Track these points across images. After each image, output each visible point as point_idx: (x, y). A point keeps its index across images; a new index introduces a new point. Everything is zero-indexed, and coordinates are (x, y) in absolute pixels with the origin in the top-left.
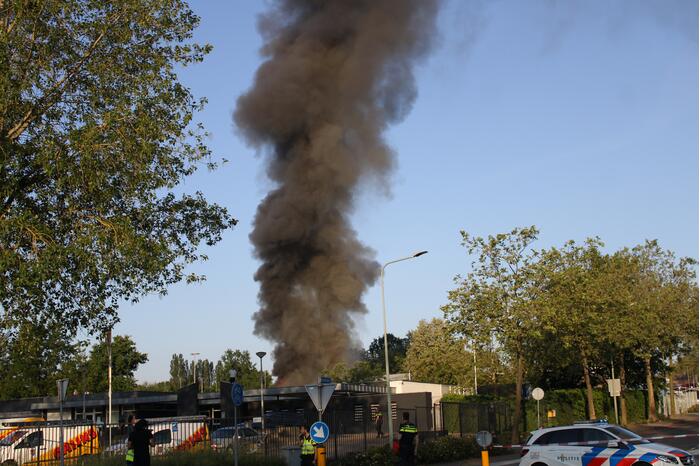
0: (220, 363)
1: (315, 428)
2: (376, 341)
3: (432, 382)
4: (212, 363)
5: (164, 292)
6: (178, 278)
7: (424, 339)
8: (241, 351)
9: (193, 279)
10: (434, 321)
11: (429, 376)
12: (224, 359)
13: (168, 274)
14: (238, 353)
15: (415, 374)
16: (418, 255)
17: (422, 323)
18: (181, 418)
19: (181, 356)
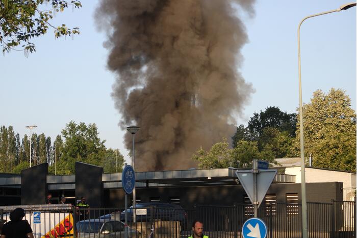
0: (59, 139)
1: (249, 226)
2: (256, 115)
3: (337, 169)
4: (49, 139)
5: (31, 48)
6: (42, 31)
7: (318, 114)
8: (87, 125)
9: (63, 31)
10: (333, 93)
11: (332, 161)
12: (65, 133)
13: (32, 25)
14: (83, 127)
15: (315, 158)
16: (346, 8)
17: (317, 94)
18: (40, 207)
19: (11, 128)
